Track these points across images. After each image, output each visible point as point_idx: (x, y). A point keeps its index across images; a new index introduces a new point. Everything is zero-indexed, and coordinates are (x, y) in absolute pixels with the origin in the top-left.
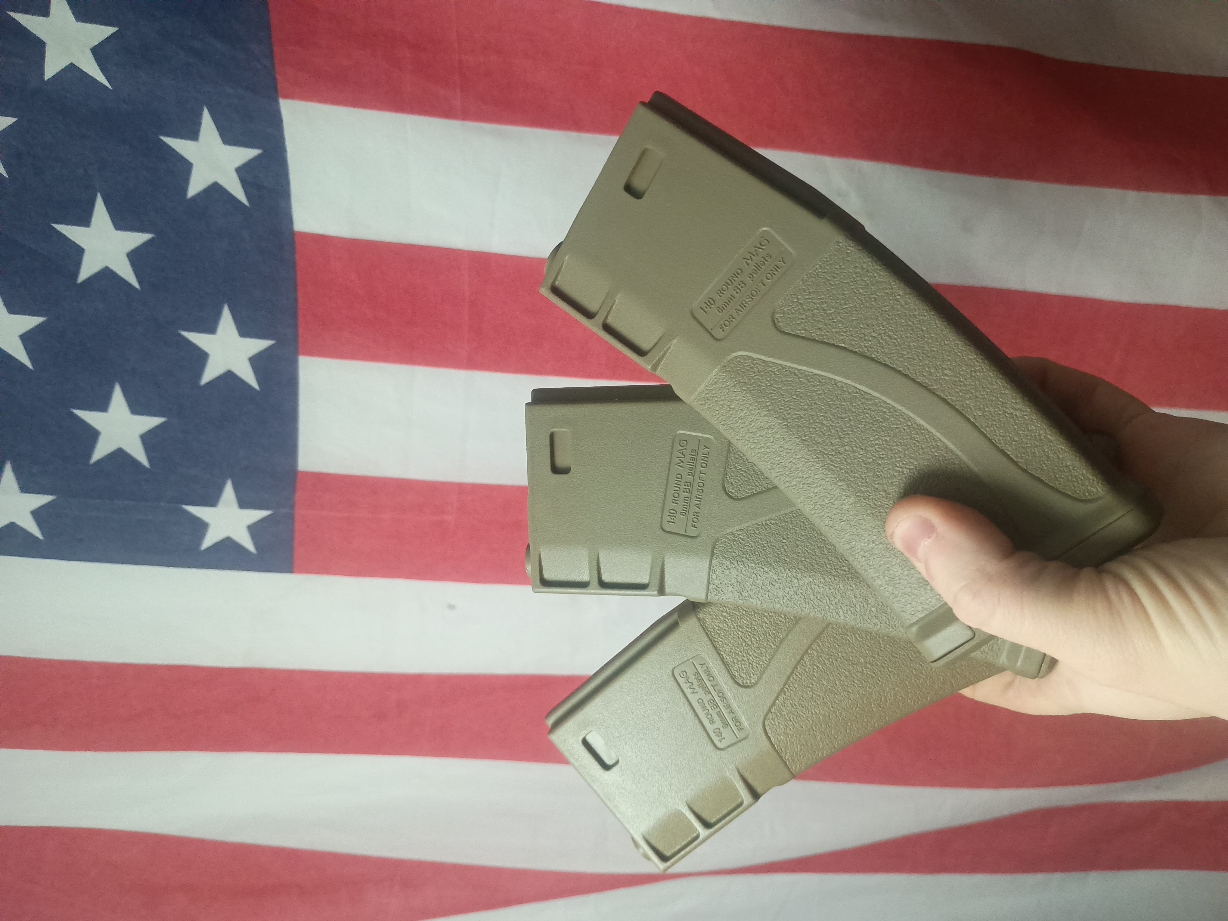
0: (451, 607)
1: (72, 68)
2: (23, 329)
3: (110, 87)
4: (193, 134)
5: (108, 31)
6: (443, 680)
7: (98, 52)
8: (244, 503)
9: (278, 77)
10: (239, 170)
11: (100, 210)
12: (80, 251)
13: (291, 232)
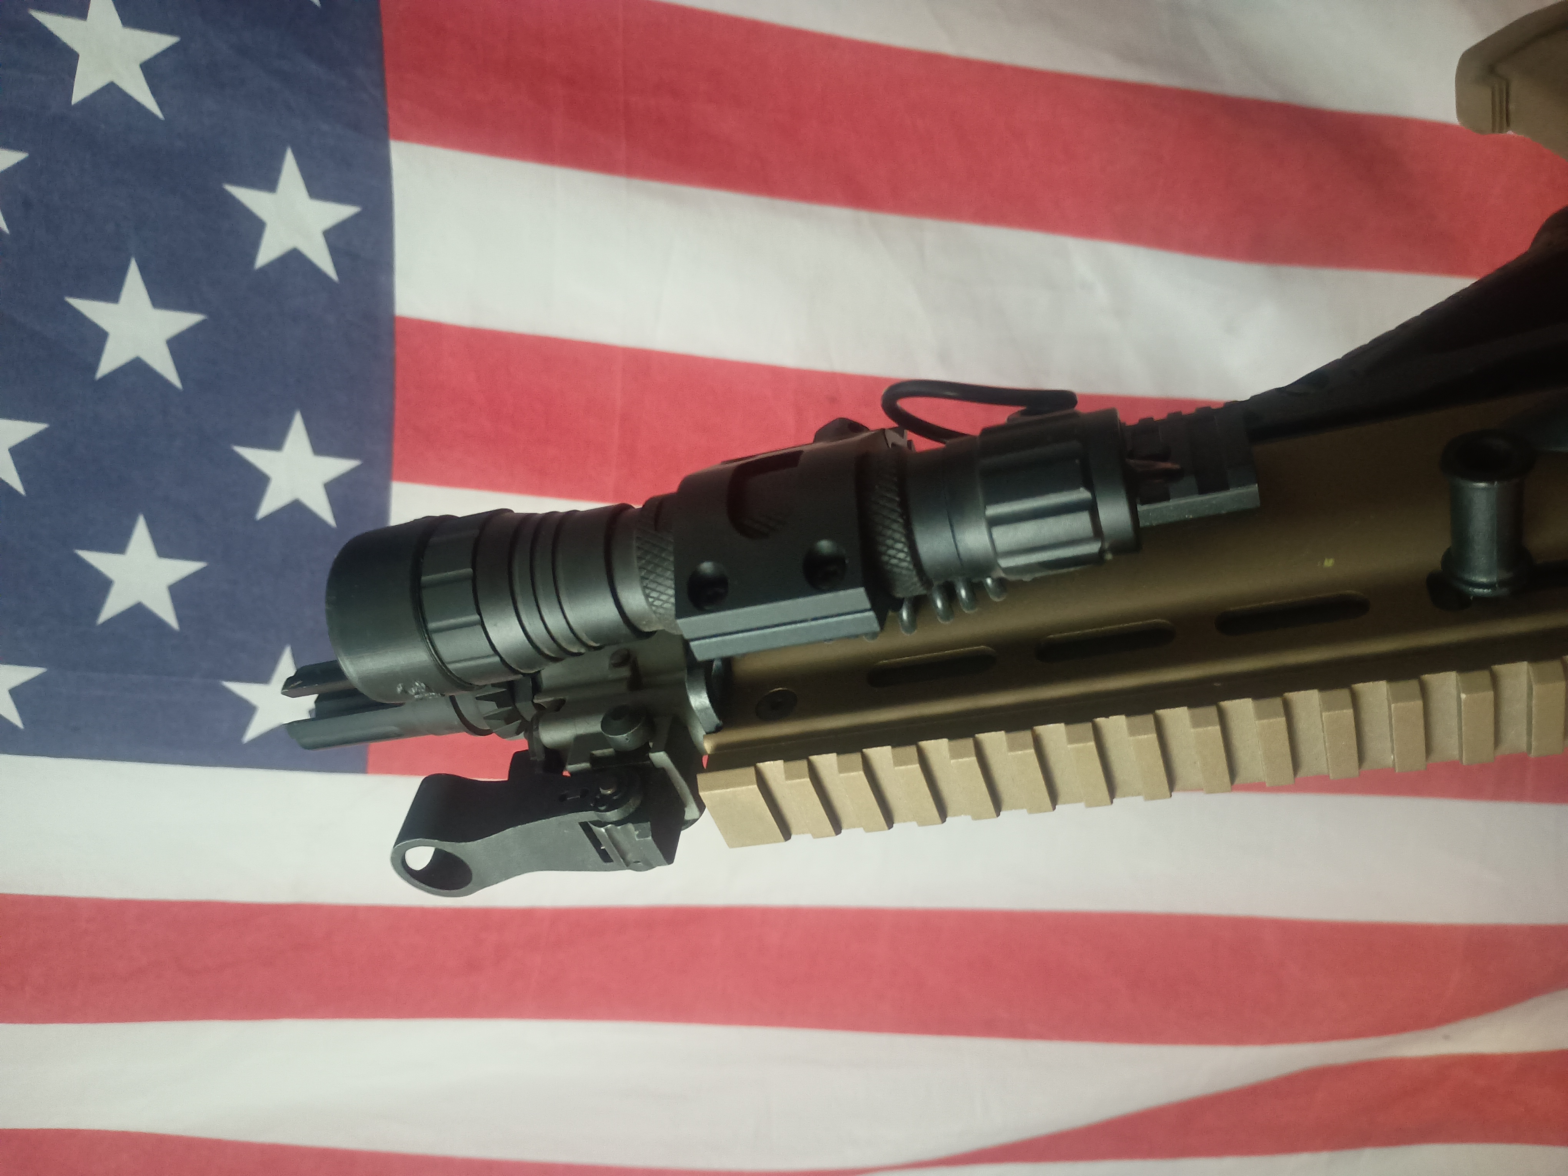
2: (15, 440)
3: (161, 116)
4: (268, 182)
5: (164, 41)
7: (150, 69)
10: (328, 234)
12: (102, 336)
13: (393, 319)
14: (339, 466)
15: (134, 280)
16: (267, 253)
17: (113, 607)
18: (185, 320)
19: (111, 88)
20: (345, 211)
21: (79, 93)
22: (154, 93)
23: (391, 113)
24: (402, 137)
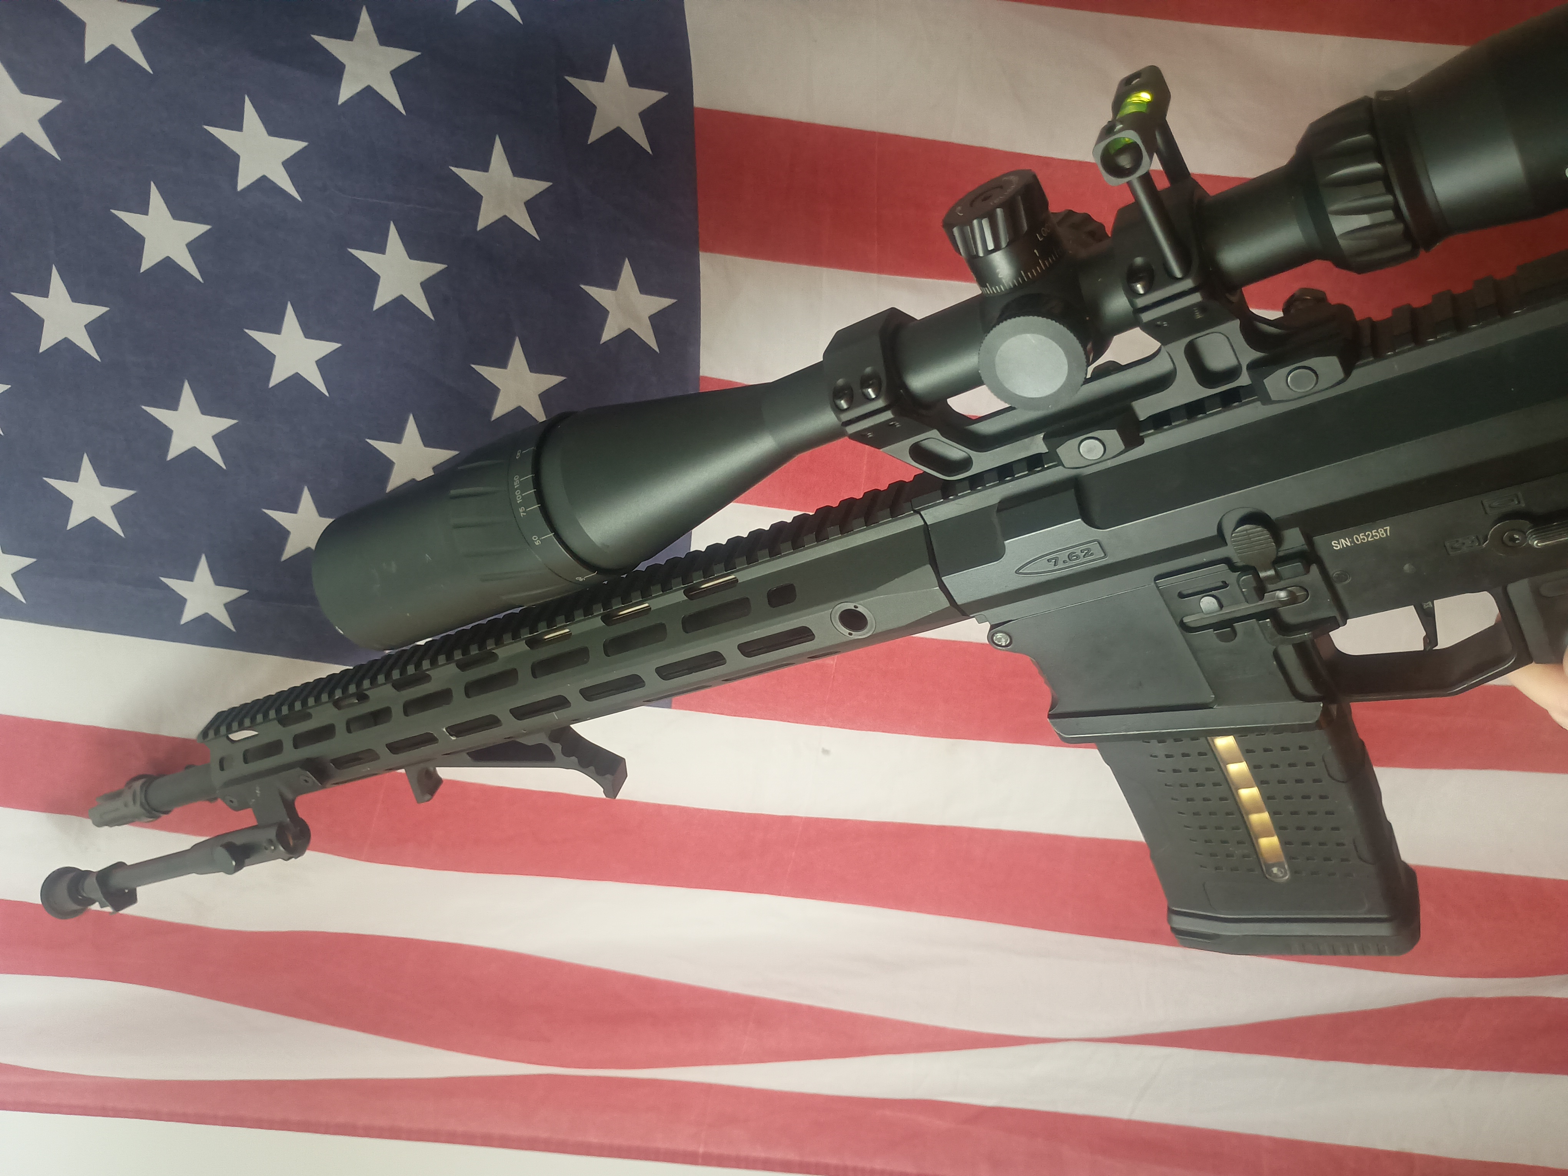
0: (826, 752)
1: (505, 220)
2: (437, 462)
3: (538, 238)
4: (612, 283)
5: (543, 185)
6: (810, 823)
7: (532, 206)
9: (699, 230)
10: (651, 318)
11: (517, 353)
12: (495, 391)
13: (698, 376)
16: (609, 332)
18: (551, 380)
20: (665, 302)
21: (482, 223)
22: (534, 222)
24: (709, 249)
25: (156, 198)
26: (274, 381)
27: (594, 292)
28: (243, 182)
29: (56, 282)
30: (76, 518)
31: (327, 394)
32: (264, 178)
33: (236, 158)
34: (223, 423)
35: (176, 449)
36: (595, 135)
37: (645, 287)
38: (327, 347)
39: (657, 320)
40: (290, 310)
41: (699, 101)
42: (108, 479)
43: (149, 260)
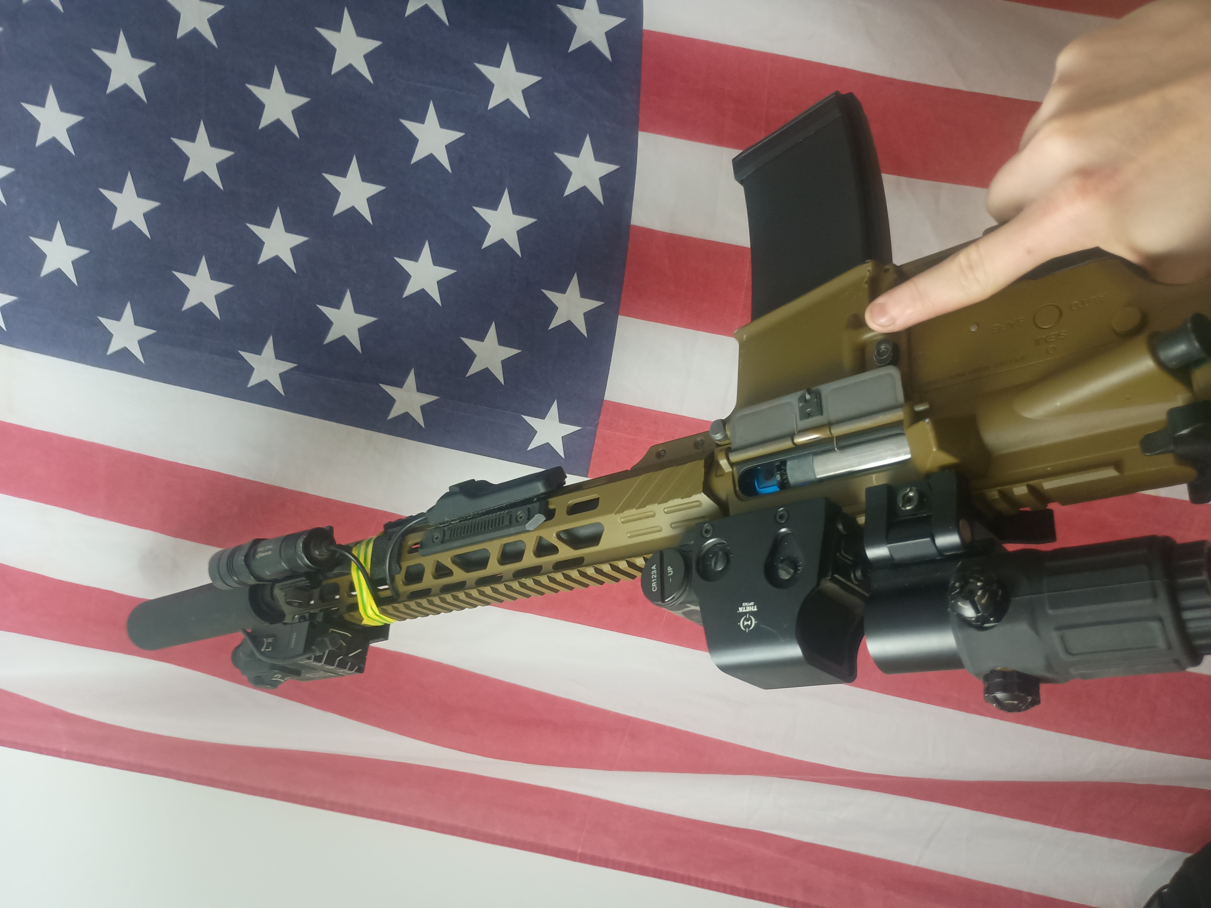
2: (440, 277)
3: (529, 116)
4: (576, 152)
5: (535, 79)
7: (526, 93)
8: (563, 419)
10: (602, 179)
12: (487, 226)
13: (629, 226)
14: (592, 304)
15: (506, 199)
16: (571, 188)
17: (474, 369)
18: (527, 221)
19: (507, 102)
20: (612, 168)
21: (492, 104)
22: (527, 105)
23: (640, 116)
24: (645, 130)
25: (276, 78)
26: (337, 212)
27: (563, 158)
28: (336, 68)
29: (202, 132)
30: (190, 302)
31: (371, 222)
32: (350, 66)
33: (334, 50)
34: (299, 239)
35: (265, 256)
36: (573, 46)
37: (599, 156)
38: (375, 189)
39: (605, 181)
40: (354, 162)
41: (647, 25)
42: (216, 275)
43: (265, 121)
